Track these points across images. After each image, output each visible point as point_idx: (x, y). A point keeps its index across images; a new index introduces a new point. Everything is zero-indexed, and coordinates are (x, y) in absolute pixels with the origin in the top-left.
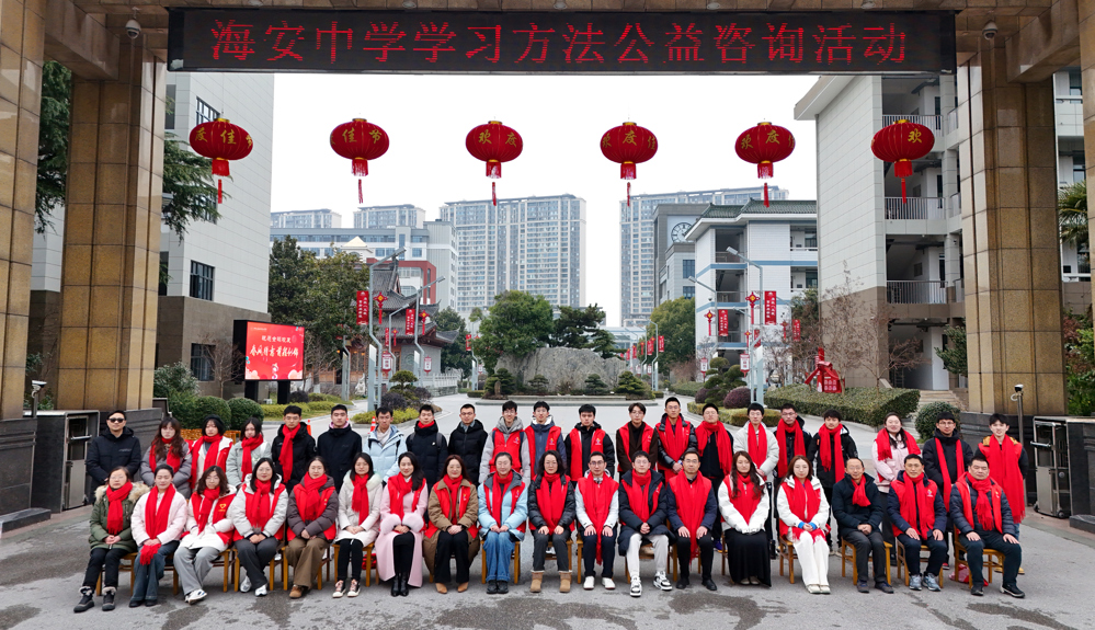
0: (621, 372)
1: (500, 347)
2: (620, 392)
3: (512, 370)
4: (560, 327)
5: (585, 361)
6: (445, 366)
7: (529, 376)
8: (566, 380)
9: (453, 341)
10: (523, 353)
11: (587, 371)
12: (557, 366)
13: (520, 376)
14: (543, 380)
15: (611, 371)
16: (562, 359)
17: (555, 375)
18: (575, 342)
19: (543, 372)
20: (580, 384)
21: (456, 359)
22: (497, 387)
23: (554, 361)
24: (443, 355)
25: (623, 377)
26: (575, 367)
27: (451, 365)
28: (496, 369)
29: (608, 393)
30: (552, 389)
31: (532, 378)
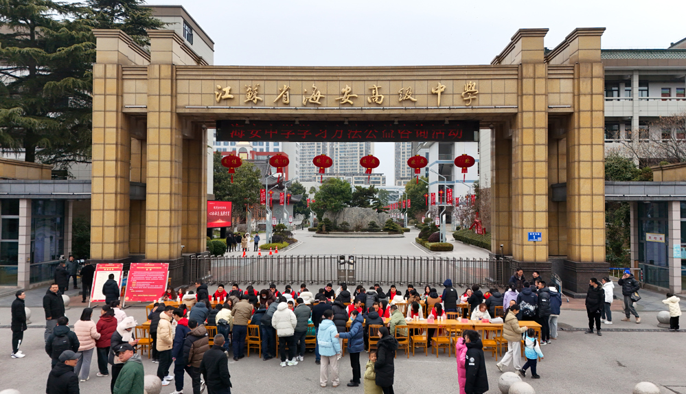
0: (386, 220)
1: (325, 206)
2: (385, 230)
3: (331, 219)
4: (356, 196)
5: (368, 214)
6: (295, 213)
7: (340, 222)
8: (358, 224)
9: (299, 200)
10: (337, 210)
11: (369, 219)
12: (354, 217)
13: (335, 222)
14: (347, 224)
15: (381, 219)
16: (356, 213)
17: (353, 221)
18: (364, 204)
19: (346, 220)
20: (365, 226)
21: (301, 209)
22: (324, 228)
23: (352, 214)
24: (295, 207)
25: (387, 222)
26: (363, 217)
27: (299, 212)
28: (323, 219)
29: (379, 231)
30: (352, 229)
31: (341, 223)
